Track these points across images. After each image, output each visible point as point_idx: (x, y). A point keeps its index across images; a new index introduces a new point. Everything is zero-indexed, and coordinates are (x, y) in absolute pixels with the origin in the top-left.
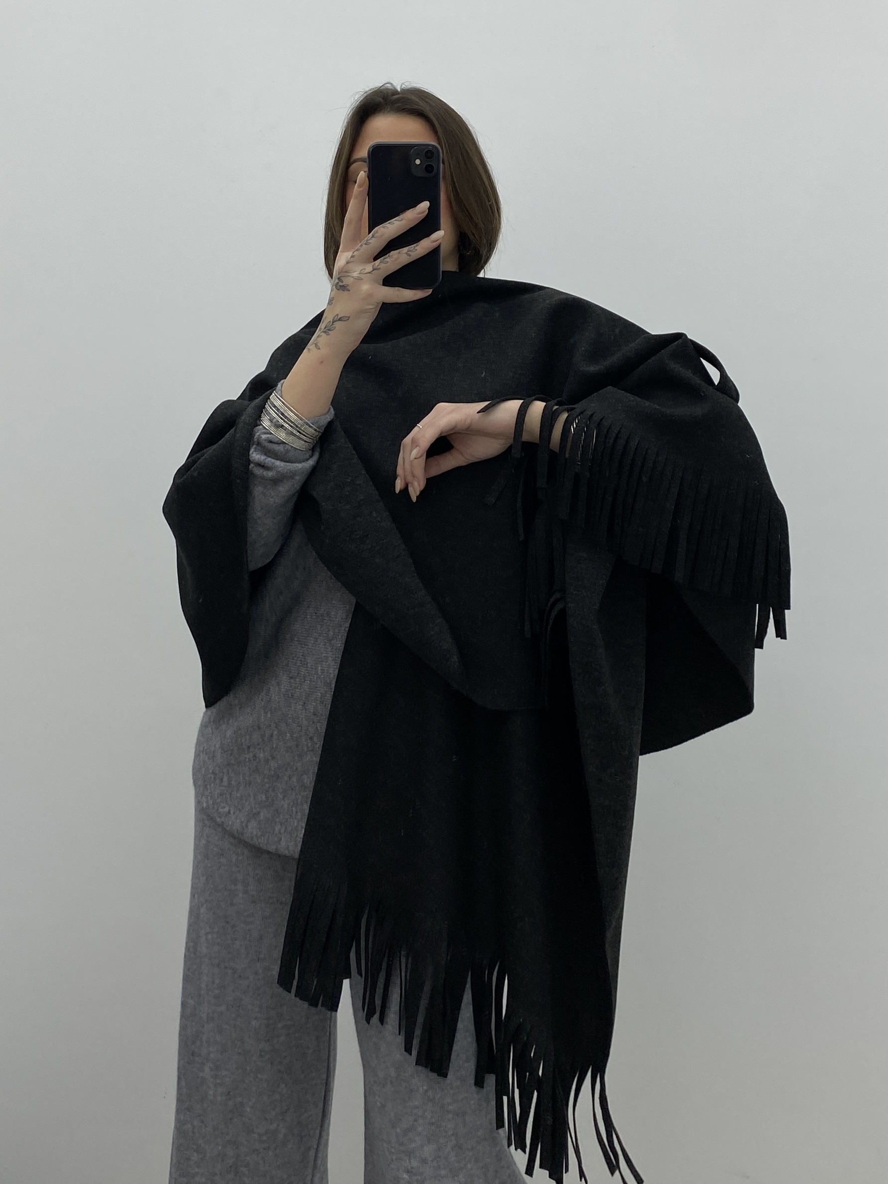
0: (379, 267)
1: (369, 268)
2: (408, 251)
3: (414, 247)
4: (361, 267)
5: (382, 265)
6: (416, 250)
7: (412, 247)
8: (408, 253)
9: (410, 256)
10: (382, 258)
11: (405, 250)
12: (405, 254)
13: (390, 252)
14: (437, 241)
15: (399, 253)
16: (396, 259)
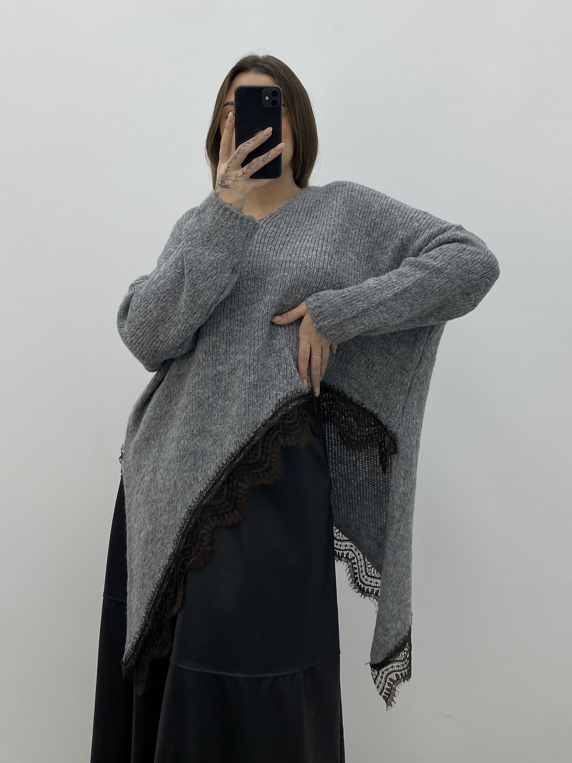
0: (246, 172)
1: (240, 172)
2: (263, 159)
3: (267, 156)
4: (236, 172)
5: (249, 171)
6: (268, 157)
7: (265, 156)
8: (264, 160)
9: (265, 162)
10: (248, 165)
11: (261, 158)
12: (262, 162)
13: (252, 160)
14: (280, 150)
15: (258, 161)
16: (257, 166)
